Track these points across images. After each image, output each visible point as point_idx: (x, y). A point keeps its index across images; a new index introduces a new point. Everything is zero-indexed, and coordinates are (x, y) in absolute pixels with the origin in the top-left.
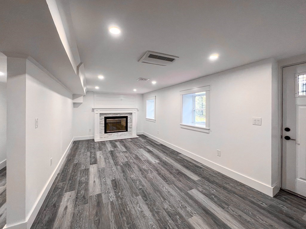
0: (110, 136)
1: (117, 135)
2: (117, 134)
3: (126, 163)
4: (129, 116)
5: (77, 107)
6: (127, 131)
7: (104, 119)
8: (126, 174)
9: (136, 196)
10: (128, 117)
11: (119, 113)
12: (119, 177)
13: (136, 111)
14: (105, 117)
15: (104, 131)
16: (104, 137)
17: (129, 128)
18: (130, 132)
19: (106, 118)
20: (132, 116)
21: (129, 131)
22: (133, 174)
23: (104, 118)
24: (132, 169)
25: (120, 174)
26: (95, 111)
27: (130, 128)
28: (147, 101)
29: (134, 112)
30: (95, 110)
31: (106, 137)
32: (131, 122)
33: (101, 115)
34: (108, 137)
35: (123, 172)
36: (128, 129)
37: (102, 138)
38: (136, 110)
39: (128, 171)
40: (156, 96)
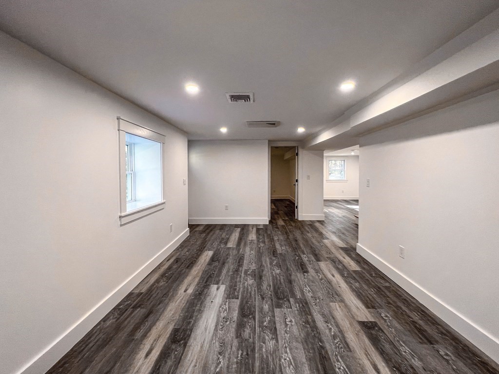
3: (281, 302)
8: (287, 276)
9: (281, 253)
12: (298, 275)
22: (275, 274)
24: (273, 283)
25: (297, 279)
35: (290, 282)
39: (282, 281)
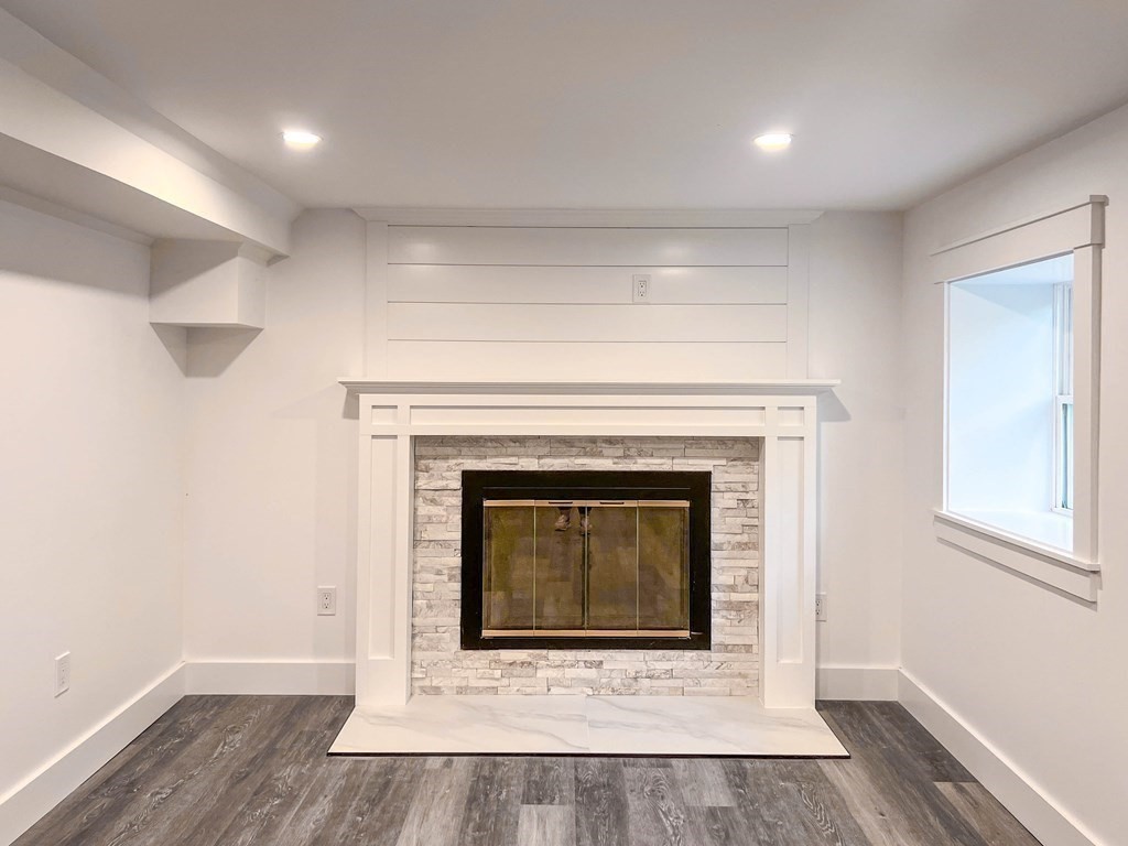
0: (516, 683)
1: (589, 683)
2: (589, 664)
4: (725, 477)
5: (216, 370)
6: (701, 638)
7: (457, 500)
10: (717, 481)
11: (611, 441)
13: (806, 419)
14: (468, 477)
15: (451, 620)
16: (461, 690)
17: (730, 606)
18: (738, 663)
19: (477, 486)
20: (761, 474)
21: (725, 648)
23: (457, 484)
26: (372, 418)
27: (738, 607)
28: (958, 298)
29: (791, 424)
30: (366, 400)
31: (479, 691)
32: (752, 543)
33: (423, 450)
34: (495, 690)
36: (716, 620)
37: (437, 690)
38: (810, 402)
40: (1100, 204)
